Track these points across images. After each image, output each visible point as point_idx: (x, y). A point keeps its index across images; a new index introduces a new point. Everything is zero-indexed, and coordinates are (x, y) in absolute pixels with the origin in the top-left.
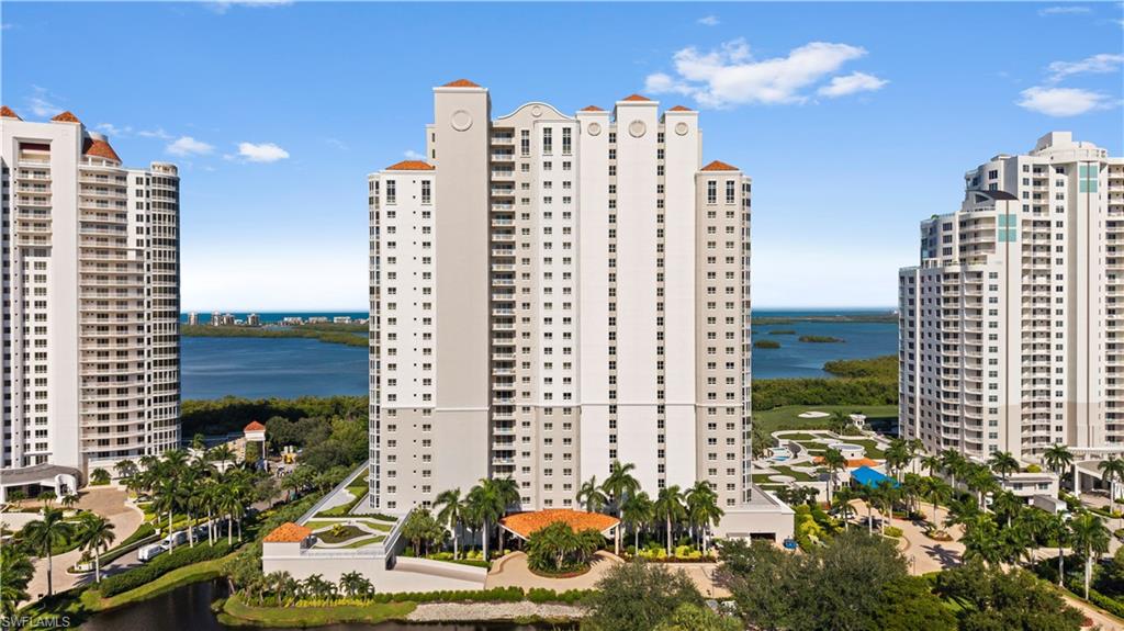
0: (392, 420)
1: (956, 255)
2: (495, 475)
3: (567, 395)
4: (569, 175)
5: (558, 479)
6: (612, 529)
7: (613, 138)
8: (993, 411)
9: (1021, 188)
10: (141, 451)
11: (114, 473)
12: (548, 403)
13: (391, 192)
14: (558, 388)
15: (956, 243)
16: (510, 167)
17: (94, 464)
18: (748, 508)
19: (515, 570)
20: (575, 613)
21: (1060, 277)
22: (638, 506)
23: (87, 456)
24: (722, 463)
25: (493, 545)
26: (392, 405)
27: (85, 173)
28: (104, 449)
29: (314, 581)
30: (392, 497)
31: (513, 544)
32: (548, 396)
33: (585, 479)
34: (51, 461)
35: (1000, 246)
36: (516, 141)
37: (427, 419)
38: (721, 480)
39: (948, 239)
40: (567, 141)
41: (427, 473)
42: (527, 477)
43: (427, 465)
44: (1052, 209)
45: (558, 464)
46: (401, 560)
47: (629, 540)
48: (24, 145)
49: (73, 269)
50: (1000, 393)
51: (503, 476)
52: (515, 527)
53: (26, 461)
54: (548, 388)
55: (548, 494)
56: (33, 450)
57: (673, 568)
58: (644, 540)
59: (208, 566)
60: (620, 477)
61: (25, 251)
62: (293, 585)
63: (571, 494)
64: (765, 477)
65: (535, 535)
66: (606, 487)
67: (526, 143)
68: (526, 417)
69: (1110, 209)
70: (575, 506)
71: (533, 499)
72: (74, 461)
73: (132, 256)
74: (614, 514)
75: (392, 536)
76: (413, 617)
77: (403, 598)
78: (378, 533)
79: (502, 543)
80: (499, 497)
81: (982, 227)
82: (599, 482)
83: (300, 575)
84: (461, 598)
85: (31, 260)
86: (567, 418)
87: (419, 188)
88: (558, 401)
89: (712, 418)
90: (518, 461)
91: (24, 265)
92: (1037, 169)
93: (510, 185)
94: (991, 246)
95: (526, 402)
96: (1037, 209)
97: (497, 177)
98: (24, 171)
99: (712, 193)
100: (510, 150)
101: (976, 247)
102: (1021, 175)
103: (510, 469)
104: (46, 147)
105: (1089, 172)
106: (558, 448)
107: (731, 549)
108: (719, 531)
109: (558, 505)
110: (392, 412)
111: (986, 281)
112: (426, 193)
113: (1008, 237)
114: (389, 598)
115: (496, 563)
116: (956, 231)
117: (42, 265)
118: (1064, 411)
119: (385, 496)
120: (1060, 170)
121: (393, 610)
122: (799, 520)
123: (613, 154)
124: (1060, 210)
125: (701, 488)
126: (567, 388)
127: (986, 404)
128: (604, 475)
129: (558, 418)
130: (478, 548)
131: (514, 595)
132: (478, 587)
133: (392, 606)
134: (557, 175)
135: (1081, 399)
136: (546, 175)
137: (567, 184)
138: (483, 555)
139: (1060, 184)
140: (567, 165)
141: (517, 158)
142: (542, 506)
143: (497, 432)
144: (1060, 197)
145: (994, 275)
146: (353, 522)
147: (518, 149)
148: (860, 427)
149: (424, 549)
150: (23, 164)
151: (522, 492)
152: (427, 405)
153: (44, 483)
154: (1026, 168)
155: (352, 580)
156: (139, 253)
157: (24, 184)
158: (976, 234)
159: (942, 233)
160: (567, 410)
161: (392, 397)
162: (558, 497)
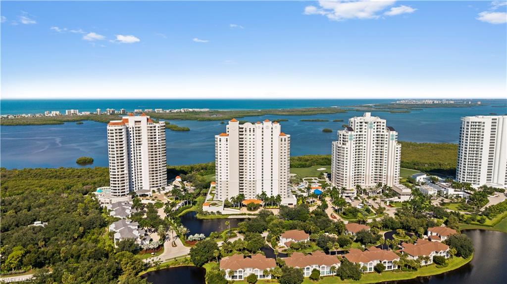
0: (221, 183)
1: (342, 142)
2: (240, 193)
3: (254, 178)
4: (254, 137)
5: (252, 194)
6: (262, 203)
7: (263, 128)
8: (346, 177)
9: (356, 127)
10: (160, 186)
11: (156, 191)
12: (250, 180)
13: (220, 140)
14: (252, 177)
15: (342, 139)
16: (242, 135)
17: (152, 189)
18: (288, 199)
19: (244, 210)
20: (255, 217)
21: (365, 147)
22: (267, 199)
23: (150, 187)
24: (283, 191)
25: (240, 206)
26: (221, 180)
27: (148, 127)
28: (153, 186)
29: (212, 212)
30: (221, 197)
31: (244, 206)
32: (250, 178)
33: (257, 194)
34: (143, 188)
35: (349, 141)
36: (244, 130)
37: (227, 183)
38: (283, 193)
39: (340, 138)
40: (254, 130)
41: (227, 193)
42: (246, 193)
43: (227, 191)
44: (364, 132)
45: (252, 191)
46: (225, 209)
47: (265, 205)
48: (136, 122)
49: (147, 148)
50: (348, 173)
51: (242, 193)
52: (244, 203)
53: (138, 188)
54: (250, 177)
55: (250, 196)
56: (140, 186)
57: (270, 210)
58: (268, 205)
59: (188, 210)
60: (264, 194)
61: (137, 144)
62: (209, 213)
63: (254, 197)
64: (295, 192)
65: (248, 204)
66: (261, 195)
67: (246, 130)
68: (246, 182)
69: (377, 131)
70: (255, 198)
71: (247, 197)
72: (148, 189)
73: (157, 144)
74: (262, 200)
75: (223, 205)
76: (229, 218)
77: (226, 215)
78: (220, 204)
79: (242, 205)
80: (241, 197)
81: (346, 137)
82: (260, 194)
83: (210, 211)
84: (236, 215)
85: (138, 146)
86: (254, 182)
87: (225, 139)
88: (252, 179)
89: (281, 182)
90: (244, 190)
91: (137, 147)
92: (361, 123)
93: (243, 138)
94: (347, 141)
95: (246, 179)
96: (361, 132)
97: (241, 137)
98: (136, 128)
99: (282, 140)
100: (242, 131)
101: (345, 141)
102: (356, 124)
103: (243, 192)
104: (140, 122)
105: (371, 124)
106: (252, 188)
107: (282, 207)
108: (282, 203)
109: (252, 198)
110: (221, 181)
111: (345, 150)
112: (227, 140)
113: (351, 139)
114: (224, 215)
115: (241, 209)
116: (342, 136)
117: (140, 147)
118: (364, 176)
119: (219, 197)
120: (366, 123)
121: (225, 217)
122: (298, 201)
123: (263, 132)
124: (365, 132)
125: (279, 195)
126: (254, 177)
127: (345, 176)
128: (261, 193)
129: (252, 183)
130: (238, 206)
131: (245, 214)
132: (239, 213)
133: (225, 216)
134: (252, 137)
135: (367, 174)
136: (250, 137)
137: (254, 139)
138: (239, 208)
139: (366, 126)
140: (254, 135)
141: (244, 133)
142: (249, 199)
143: (240, 185)
144: (365, 129)
145: (347, 148)
146: (215, 202)
147: (244, 131)
148: (325, 176)
149: (228, 207)
150: (136, 126)
151: (245, 196)
152: (227, 180)
153: (146, 193)
154: (357, 123)
155: (218, 212)
156: (159, 143)
157: (136, 130)
158: (345, 138)
159: (340, 136)
160: (254, 181)
161: (221, 179)
162: (252, 197)
